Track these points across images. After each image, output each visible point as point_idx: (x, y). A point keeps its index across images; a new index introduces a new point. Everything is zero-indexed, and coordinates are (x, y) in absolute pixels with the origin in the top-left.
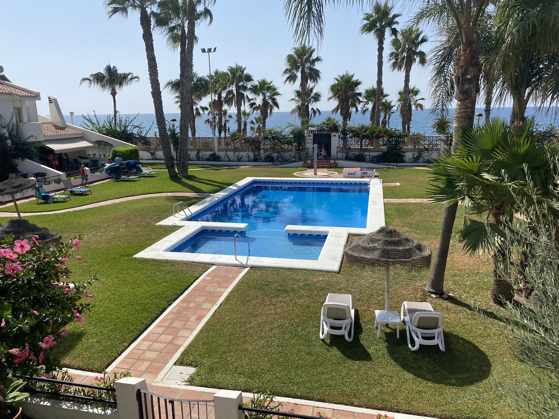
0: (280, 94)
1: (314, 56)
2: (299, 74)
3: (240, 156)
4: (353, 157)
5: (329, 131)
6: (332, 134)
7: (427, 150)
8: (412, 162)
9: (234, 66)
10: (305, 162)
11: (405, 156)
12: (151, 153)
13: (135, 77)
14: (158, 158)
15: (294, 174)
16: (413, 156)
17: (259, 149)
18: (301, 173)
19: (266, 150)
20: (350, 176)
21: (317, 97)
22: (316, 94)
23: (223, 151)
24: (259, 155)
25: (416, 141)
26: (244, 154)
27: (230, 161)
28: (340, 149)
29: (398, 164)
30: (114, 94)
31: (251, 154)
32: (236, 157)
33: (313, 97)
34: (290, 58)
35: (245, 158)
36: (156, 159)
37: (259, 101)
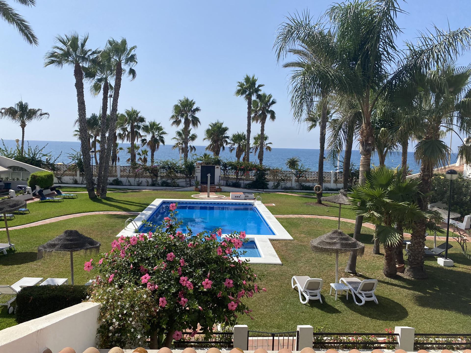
0: (166, 134)
1: (195, 107)
2: (183, 120)
3: (140, 181)
4: (231, 184)
5: (214, 164)
6: (216, 167)
7: (283, 180)
8: (273, 189)
9: (130, 110)
10: (197, 187)
11: (268, 184)
12: (57, 178)
13: (46, 114)
14: (64, 182)
15: (192, 196)
16: (274, 184)
17: (157, 176)
18: (197, 196)
19: (162, 177)
20: (237, 198)
21: (193, 138)
22: (193, 135)
23: (124, 177)
24: (156, 181)
25: (276, 173)
26: (144, 180)
27: (131, 185)
28: (222, 178)
29: (264, 190)
30: (23, 125)
31: (150, 180)
32: (136, 182)
33: (190, 137)
34: (176, 107)
35: (144, 183)
36: (62, 183)
37: (149, 138)
